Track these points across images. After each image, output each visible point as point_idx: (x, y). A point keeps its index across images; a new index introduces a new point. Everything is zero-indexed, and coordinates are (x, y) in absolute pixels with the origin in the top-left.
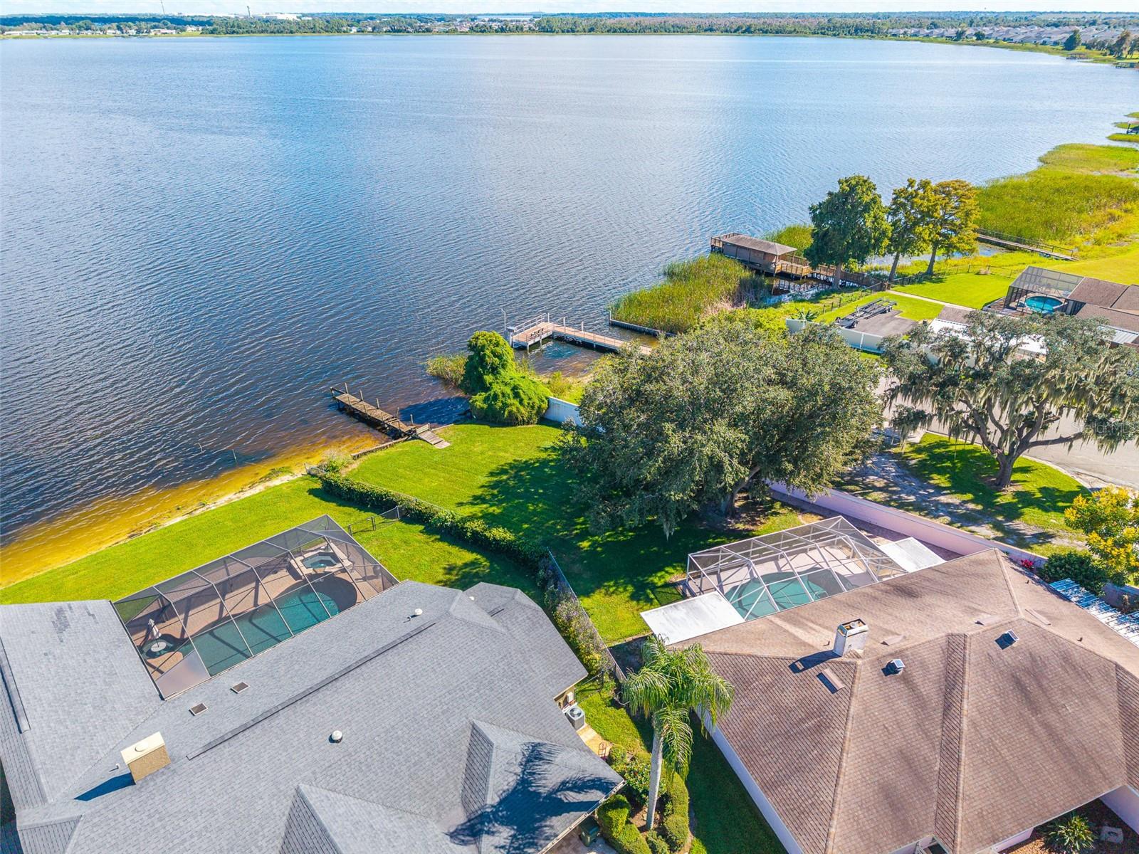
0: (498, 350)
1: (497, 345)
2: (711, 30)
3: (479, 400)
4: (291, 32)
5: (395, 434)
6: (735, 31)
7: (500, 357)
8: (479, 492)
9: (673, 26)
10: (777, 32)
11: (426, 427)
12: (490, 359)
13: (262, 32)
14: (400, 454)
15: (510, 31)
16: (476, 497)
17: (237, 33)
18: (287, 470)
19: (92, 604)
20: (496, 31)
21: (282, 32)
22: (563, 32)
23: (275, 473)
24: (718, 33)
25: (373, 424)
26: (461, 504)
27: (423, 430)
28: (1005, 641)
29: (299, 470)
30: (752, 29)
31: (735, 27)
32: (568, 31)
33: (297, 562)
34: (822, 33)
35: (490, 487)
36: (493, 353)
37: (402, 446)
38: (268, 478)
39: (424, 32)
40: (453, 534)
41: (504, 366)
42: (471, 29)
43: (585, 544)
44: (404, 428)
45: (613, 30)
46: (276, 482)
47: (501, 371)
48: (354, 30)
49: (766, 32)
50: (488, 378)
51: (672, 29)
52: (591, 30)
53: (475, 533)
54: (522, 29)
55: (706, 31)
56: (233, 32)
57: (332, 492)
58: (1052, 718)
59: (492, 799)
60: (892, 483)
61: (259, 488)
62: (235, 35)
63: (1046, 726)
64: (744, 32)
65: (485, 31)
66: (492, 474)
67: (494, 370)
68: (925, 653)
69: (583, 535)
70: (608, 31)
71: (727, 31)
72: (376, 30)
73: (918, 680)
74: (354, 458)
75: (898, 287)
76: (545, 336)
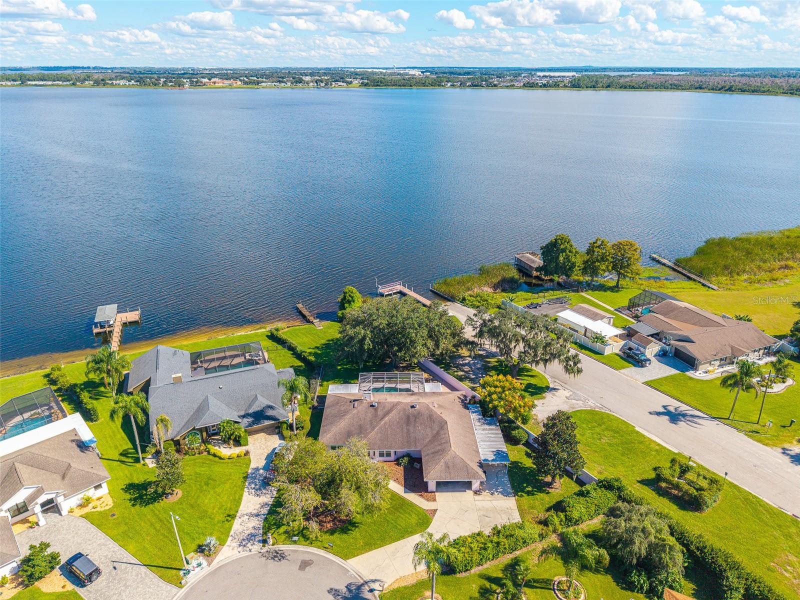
0: (352, 295)
1: (352, 293)
2: (701, 88)
3: (340, 313)
4: (411, 86)
5: (308, 321)
6: (719, 90)
7: (352, 297)
8: (318, 345)
9: (671, 85)
10: (753, 92)
11: (318, 320)
12: (348, 298)
13: (394, 85)
14: (303, 328)
15: (550, 86)
16: (316, 347)
17: (380, 86)
18: (265, 328)
20: (541, 86)
21: (405, 86)
22: (587, 87)
23: (261, 328)
24: (705, 91)
25: (304, 316)
26: (310, 348)
27: (316, 321)
28: (412, 407)
29: (268, 329)
30: (733, 89)
31: (720, 86)
32: (591, 87)
33: (247, 355)
34: (791, 93)
35: (324, 345)
36: (350, 295)
37: (307, 326)
38: (258, 329)
39: (492, 86)
40: (299, 356)
41: (354, 301)
42: (524, 85)
43: (339, 367)
44: (311, 319)
45: (624, 87)
46: (259, 331)
47: (352, 303)
48: (449, 84)
49: (744, 91)
50: (346, 305)
51: (670, 87)
52: (609, 86)
53: (304, 356)
54: (558, 85)
55: (696, 88)
56: (377, 85)
57: (273, 337)
58: (411, 429)
59: (251, 411)
60: (473, 371)
61: (253, 332)
62: (378, 87)
63: (408, 430)
64: (727, 90)
65: (532, 87)
66: (328, 341)
67: (349, 302)
68: (387, 404)
69: (339, 365)
70: (620, 88)
71: (713, 89)
72: (463, 85)
73: (379, 410)
74: (288, 327)
75: (590, 292)
76: (395, 291)
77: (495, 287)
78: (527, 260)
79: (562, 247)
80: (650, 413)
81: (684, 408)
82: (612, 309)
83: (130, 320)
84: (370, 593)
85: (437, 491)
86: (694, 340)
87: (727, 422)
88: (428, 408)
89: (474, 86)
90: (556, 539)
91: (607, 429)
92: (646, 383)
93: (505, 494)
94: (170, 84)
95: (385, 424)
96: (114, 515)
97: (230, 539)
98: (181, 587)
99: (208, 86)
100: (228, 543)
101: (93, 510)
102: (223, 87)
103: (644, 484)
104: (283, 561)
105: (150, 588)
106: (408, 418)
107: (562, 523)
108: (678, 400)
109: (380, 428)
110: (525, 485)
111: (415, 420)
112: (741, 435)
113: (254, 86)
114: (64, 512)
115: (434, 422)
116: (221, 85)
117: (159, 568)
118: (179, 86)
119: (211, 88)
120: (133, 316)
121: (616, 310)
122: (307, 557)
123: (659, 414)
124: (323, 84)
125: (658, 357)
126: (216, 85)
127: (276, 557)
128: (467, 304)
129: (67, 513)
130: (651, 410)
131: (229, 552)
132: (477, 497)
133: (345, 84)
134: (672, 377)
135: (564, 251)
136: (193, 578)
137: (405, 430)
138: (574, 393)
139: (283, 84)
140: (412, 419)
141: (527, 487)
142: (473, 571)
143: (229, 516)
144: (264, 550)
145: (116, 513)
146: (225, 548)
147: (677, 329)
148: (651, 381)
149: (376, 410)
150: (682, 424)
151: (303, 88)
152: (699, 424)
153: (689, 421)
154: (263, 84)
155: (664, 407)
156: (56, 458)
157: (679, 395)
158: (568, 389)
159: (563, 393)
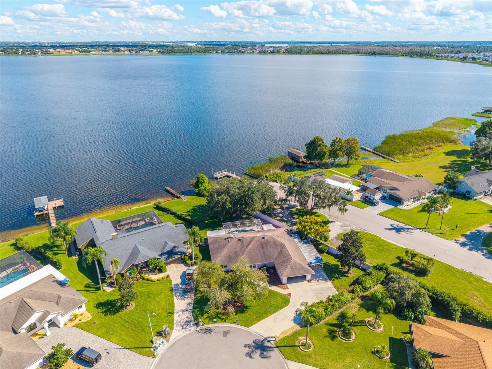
0: (203, 178)
1: (203, 177)
2: (358, 53)
3: (197, 190)
4: (191, 53)
5: (177, 197)
6: (368, 54)
7: (203, 180)
8: (189, 210)
9: (342, 51)
10: (386, 55)
11: (183, 196)
12: (201, 181)
13: (180, 53)
14: (175, 201)
15: (275, 53)
16: (188, 211)
17: (171, 53)
18: (150, 203)
19: (107, 221)
20: (270, 53)
21: (187, 53)
22: (296, 53)
23: (147, 203)
24: (361, 54)
25: (172, 194)
26: (184, 212)
27: (182, 196)
28: (263, 238)
29: (152, 203)
30: (376, 53)
31: (369, 52)
32: (298, 53)
33: (146, 219)
34: (406, 55)
35: (192, 209)
36: (202, 179)
37: (177, 200)
38: (146, 204)
39: (241, 53)
40: (179, 217)
41: (204, 183)
42: (260, 52)
43: (206, 222)
44: (178, 195)
45: (317, 53)
46: (147, 205)
47: (203, 184)
48: (215, 52)
49: (382, 55)
50: (200, 185)
51: (342, 53)
52: (308, 53)
53: (183, 217)
54: (280, 52)
55: (356, 53)
56: (170, 53)
57: (158, 208)
58: (265, 250)
59: (165, 251)
61: (143, 206)
62: (170, 54)
63: (264, 252)
64: (372, 54)
65: (265, 53)
66: (194, 207)
67: (201, 183)
68: (248, 238)
69: (206, 220)
70: (315, 53)
71: (365, 54)
72: (223, 52)
73: (244, 242)
74: (165, 201)
75: (334, 168)
76: (224, 176)
77: (281, 169)
78: (296, 153)
79: (318, 143)
80: (386, 229)
81: (401, 225)
82: (349, 177)
83: (58, 205)
84: (269, 343)
85: (287, 283)
86: (399, 188)
87: (425, 230)
88: (272, 238)
89: (229, 52)
90: (359, 299)
91: (367, 240)
92: (379, 214)
93: (326, 280)
94: (27, 53)
95: (250, 249)
96: (95, 323)
97: (175, 325)
98: (155, 357)
99: (55, 54)
100: (175, 328)
101: (80, 322)
102: (65, 55)
103: (394, 266)
104: (212, 333)
105: (135, 361)
106: (262, 244)
107: (361, 291)
108: (398, 221)
109: (248, 252)
110: (334, 274)
111: (266, 245)
112: (434, 236)
113: (87, 54)
114: (61, 325)
115: (277, 245)
116: (63, 53)
117: (137, 349)
118: (34, 54)
119: (57, 55)
120: (59, 203)
121: (351, 177)
122: (226, 329)
123: (390, 229)
124: (134, 52)
125: (381, 200)
126: (61, 53)
127: (206, 331)
128: (269, 180)
129: (63, 326)
130: (386, 228)
131: (177, 333)
132: (310, 284)
133: (148, 52)
134: (391, 210)
135: (319, 145)
136: (160, 351)
137: (262, 252)
138: (343, 223)
139: (107, 52)
140: (264, 245)
141: (335, 275)
142: (321, 322)
143: (169, 313)
144: (198, 329)
145: (96, 321)
146: (174, 331)
147: (388, 184)
148: (381, 213)
149: (242, 242)
150: (402, 233)
151: (121, 55)
152: (412, 232)
153: (406, 231)
154: (93, 52)
155: (391, 225)
156: (49, 292)
157: (398, 219)
158: (340, 221)
159: (337, 224)
